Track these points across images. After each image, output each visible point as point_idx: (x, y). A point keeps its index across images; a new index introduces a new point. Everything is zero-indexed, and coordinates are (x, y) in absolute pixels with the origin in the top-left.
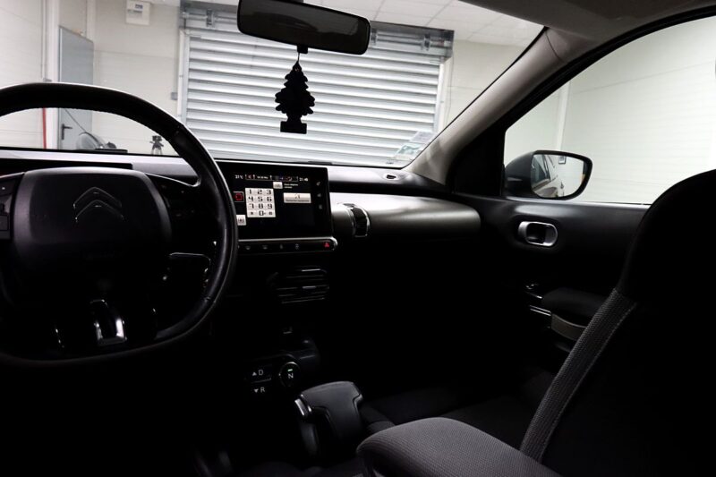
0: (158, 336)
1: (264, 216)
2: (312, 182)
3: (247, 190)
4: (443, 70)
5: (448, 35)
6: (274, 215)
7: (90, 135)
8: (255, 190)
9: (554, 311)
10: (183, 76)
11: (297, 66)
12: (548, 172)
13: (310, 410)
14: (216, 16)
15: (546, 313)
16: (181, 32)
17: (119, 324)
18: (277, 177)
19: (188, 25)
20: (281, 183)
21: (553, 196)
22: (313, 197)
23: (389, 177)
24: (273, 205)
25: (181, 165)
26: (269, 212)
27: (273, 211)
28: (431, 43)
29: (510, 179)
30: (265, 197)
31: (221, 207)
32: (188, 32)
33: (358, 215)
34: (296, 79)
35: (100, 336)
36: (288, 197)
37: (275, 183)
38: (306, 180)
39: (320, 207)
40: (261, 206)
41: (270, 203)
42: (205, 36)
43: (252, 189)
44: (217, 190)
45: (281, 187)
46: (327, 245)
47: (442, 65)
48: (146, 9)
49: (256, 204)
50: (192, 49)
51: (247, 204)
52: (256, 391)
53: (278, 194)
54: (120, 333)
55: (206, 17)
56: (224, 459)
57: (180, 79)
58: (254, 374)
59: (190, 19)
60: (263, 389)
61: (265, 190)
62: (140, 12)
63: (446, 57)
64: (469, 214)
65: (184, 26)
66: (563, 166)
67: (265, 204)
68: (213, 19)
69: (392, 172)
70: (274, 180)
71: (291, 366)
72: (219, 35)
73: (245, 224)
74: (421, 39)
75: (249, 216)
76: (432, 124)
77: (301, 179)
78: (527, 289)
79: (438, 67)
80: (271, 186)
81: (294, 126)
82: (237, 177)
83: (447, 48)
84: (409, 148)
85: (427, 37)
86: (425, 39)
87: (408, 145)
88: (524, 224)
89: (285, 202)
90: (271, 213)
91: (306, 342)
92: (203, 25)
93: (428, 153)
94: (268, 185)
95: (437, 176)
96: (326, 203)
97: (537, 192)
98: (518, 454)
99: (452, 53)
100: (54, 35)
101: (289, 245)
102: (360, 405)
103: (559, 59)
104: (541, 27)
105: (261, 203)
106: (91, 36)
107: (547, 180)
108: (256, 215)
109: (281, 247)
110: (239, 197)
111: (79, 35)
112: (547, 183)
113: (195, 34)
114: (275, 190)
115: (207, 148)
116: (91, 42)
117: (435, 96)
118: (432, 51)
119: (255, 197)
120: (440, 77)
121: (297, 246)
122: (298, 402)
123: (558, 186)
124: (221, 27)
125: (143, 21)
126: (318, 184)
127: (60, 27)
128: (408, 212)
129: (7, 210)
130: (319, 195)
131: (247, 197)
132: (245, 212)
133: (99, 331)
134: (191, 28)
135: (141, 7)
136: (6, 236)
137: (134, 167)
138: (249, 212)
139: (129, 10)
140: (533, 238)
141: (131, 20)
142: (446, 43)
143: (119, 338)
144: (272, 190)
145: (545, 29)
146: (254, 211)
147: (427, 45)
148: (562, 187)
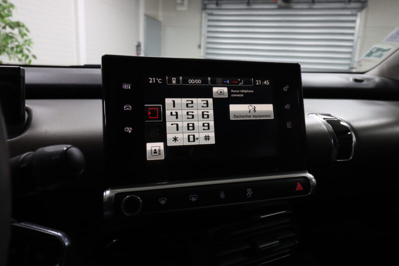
1: (197, 143)
2: (276, 86)
3: (168, 101)
6: (212, 141)
10: (204, 36)
16: (204, 12)
18: (219, 80)
20: (225, 89)
22: (277, 110)
23: (356, 80)
24: (212, 124)
26: (206, 136)
27: (212, 135)
30: (198, 113)
36: (237, 110)
37: (215, 89)
38: (266, 83)
40: (191, 127)
41: (206, 121)
42: (215, 12)
43: (177, 100)
45: (226, 96)
46: (299, 187)
47: (359, 14)
48: (186, 2)
49: (183, 124)
50: (209, 21)
51: (168, 124)
53: (221, 107)
55: (215, 2)
61: (199, 101)
62: (183, 4)
63: (362, 8)
65: (204, 8)
67: (198, 124)
68: (220, 2)
70: (215, 84)
72: (222, 11)
73: (162, 157)
75: (170, 143)
77: (258, 82)
80: (209, 94)
82: (152, 80)
89: (232, 118)
90: (207, 138)
99: (367, 5)
100: (142, 19)
101: (236, 191)
105: (191, 121)
106: (161, 19)
108: (182, 142)
109: (222, 196)
110: (154, 113)
111: (154, 19)
113: (210, 12)
114: (215, 100)
116: (160, 22)
117: (353, 34)
119: (182, 113)
121: (249, 192)
124: (224, 7)
125: (184, 8)
126: (285, 89)
130: (287, 107)
131: (168, 113)
132: (163, 139)
134: (208, 9)
135: (183, 1)
138: (169, 137)
139: (178, 4)
141: (179, 8)
144: (210, 101)
146: (179, 136)
147: (349, 2)
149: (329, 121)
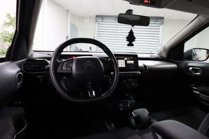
0: (102, 96)
1: (123, 67)
2: (134, 58)
3: (119, 60)
4: (161, 27)
5: (163, 18)
6: (125, 66)
7: (76, 47)
8: (120, 60)
9: (200, 92)
10: (96, 33)
11: (131, 30)
12: (196, 54)
13: (136, 115)
14: (104, 18)
15: (198, 93)
16: (96, 23)
17: (94, 92)
19: (97, 21)
21: (198, 60)
22: (134, 62)
23: (151, 56)
25: (105, 55)
27: (125, 65)
28: (158, 20)
29: (185, 56)
30: (123, 62)
31: (115, 65)
32: (97, 22)
33: (145, 66)
34: (131, 33)
35: (90, 95)
38: (132, 57)
39: (136, 64)
40: (122, 64)
42: (101, 23)
44: (114, 61)
45: (126, 60)
46: (138, 74)
47: (161, 26)
48: (88, 18)
49: (121, 64)
50: (98, 26)
51: (119, 64)
52: (121, 109)
54: (94, 94)
55: (101, 19)
56: (113, 125)
57: (96, 34)
58: (120, 105)
59: (98, 19)
60: (122, 109)
61: (123, 60)
62: (87, 19)
63: (162, 24)
64: (174, 66)
66: (200, 52)
67: (123, 64)
68: (103, 19)
69: (152, 55)
70: (125, 58)
71: (129, 104)
72: (104, 22)
74: (155, 19)
76: (158, 42)
77: (131, 57)
78: (191, 86)
79: (160, 26)
81: (130, 44)
82: (116, 57)
83: (162, 22)
84: (156, 48)
85: (157, 19)
86: (156, 20)
87: (156, 47)
88: (191, 68)
89: (127, 63)
91: (132, 98)
92: (101, 20)
93: (162, 50)
94: (124, 59)
95: (164, 55)
96: (137, 63)
97: (193, 59)
98: (198, 132)
99: (164, 23)
100: (69, 25)
101: (129, 74)
102: (149, 115)
103: (202, 23)
104: (196, 15)
106: (76, 25)
107: (196, 56)
108: (121, 66)
109: (127, 74)
111: (74, 25)
112: (196, 57)
113: (99, 23)
115: (111, 50)
116: (76, 26)
117: (159, 34)
118: (158, 22)
119: (120, 62)
120: (160, 29)
121: (131, 74)
122: (133, 113)
123: (199, 58)
124: (105, 21)
125: (88, 21)
127: (70, 23)
128: (158, 65)
129: (71, 66)
130: (136, 61)
131: (118, 62)
133: (90, 94)
134: (98, 22)
135: (87, 17)
136: (71, 72)
137: (93, 55)
138: (119, 66)
139: (85, 19)
140: (193, 72)
141: (85, 21)
142: (162, 20)
143: (94, 96)
145: (198, 16)
147: (157, 21)
148: (200, 58)
149: (143, 65)
